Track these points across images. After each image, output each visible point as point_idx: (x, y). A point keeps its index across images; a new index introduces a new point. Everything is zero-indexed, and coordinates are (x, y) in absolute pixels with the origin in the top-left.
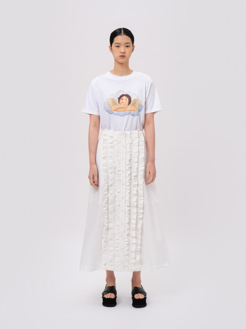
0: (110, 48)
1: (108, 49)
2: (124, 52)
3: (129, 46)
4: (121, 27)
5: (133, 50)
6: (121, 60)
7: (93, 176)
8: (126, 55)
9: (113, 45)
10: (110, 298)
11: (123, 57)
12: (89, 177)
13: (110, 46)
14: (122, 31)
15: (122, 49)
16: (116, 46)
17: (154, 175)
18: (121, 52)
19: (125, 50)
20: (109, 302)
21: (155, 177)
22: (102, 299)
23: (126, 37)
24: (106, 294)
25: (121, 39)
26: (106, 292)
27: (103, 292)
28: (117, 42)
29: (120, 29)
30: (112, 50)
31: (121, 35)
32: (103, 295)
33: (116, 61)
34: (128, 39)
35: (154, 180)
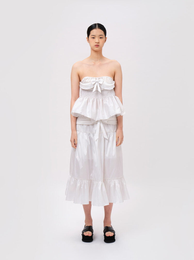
0: (88, 39)
1: (86, 40)
2: (98, 43)
3: (102, 38)
4: (96, 23)
5: (105, 41)
6: (96, 49)
7: (74, 140)
8: (100, 44)
9: (90, 37)
10: (88, 236)
11: (97, 46)
12: (71, 141)
13: (88, 38)
14: (97, 26)
15: (97, 40)
16: (92, 38)
17: (122, 139)
18: (96, 42)
19: (99, 41)
20: (87, 239)
21: (123, 141)
22: (82, 236)
23: (100, 30)
24: (86, 232)
25: (96, 32)
26: (85, 230)
27: (82, 230)
28: (93, 34)
29: (95, 25)
30: (89, 41)
31: (96, 29)
32: (83, 233)
33: (92, 49)
34: (102, 32)
35: (122, 143)
